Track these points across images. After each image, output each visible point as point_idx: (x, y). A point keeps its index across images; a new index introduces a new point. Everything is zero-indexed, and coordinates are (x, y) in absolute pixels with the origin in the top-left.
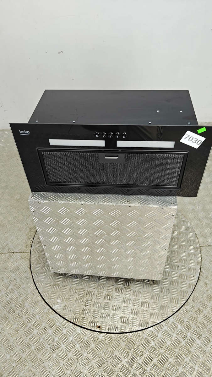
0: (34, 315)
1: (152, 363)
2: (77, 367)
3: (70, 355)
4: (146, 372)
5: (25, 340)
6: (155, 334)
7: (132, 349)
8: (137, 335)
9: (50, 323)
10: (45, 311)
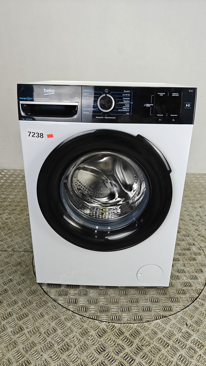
0: (31, 303)
1: (161, 354)
2: (74, 352)
3: (67, 340)
4: (153, 362)
5: (19, 323)
6: (162, 326)
7: (137, 339)
8: (142, 326)
9: (47, 309)
10: (44, 299)
